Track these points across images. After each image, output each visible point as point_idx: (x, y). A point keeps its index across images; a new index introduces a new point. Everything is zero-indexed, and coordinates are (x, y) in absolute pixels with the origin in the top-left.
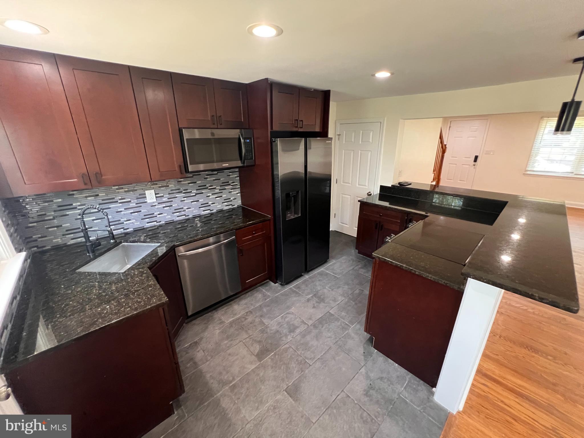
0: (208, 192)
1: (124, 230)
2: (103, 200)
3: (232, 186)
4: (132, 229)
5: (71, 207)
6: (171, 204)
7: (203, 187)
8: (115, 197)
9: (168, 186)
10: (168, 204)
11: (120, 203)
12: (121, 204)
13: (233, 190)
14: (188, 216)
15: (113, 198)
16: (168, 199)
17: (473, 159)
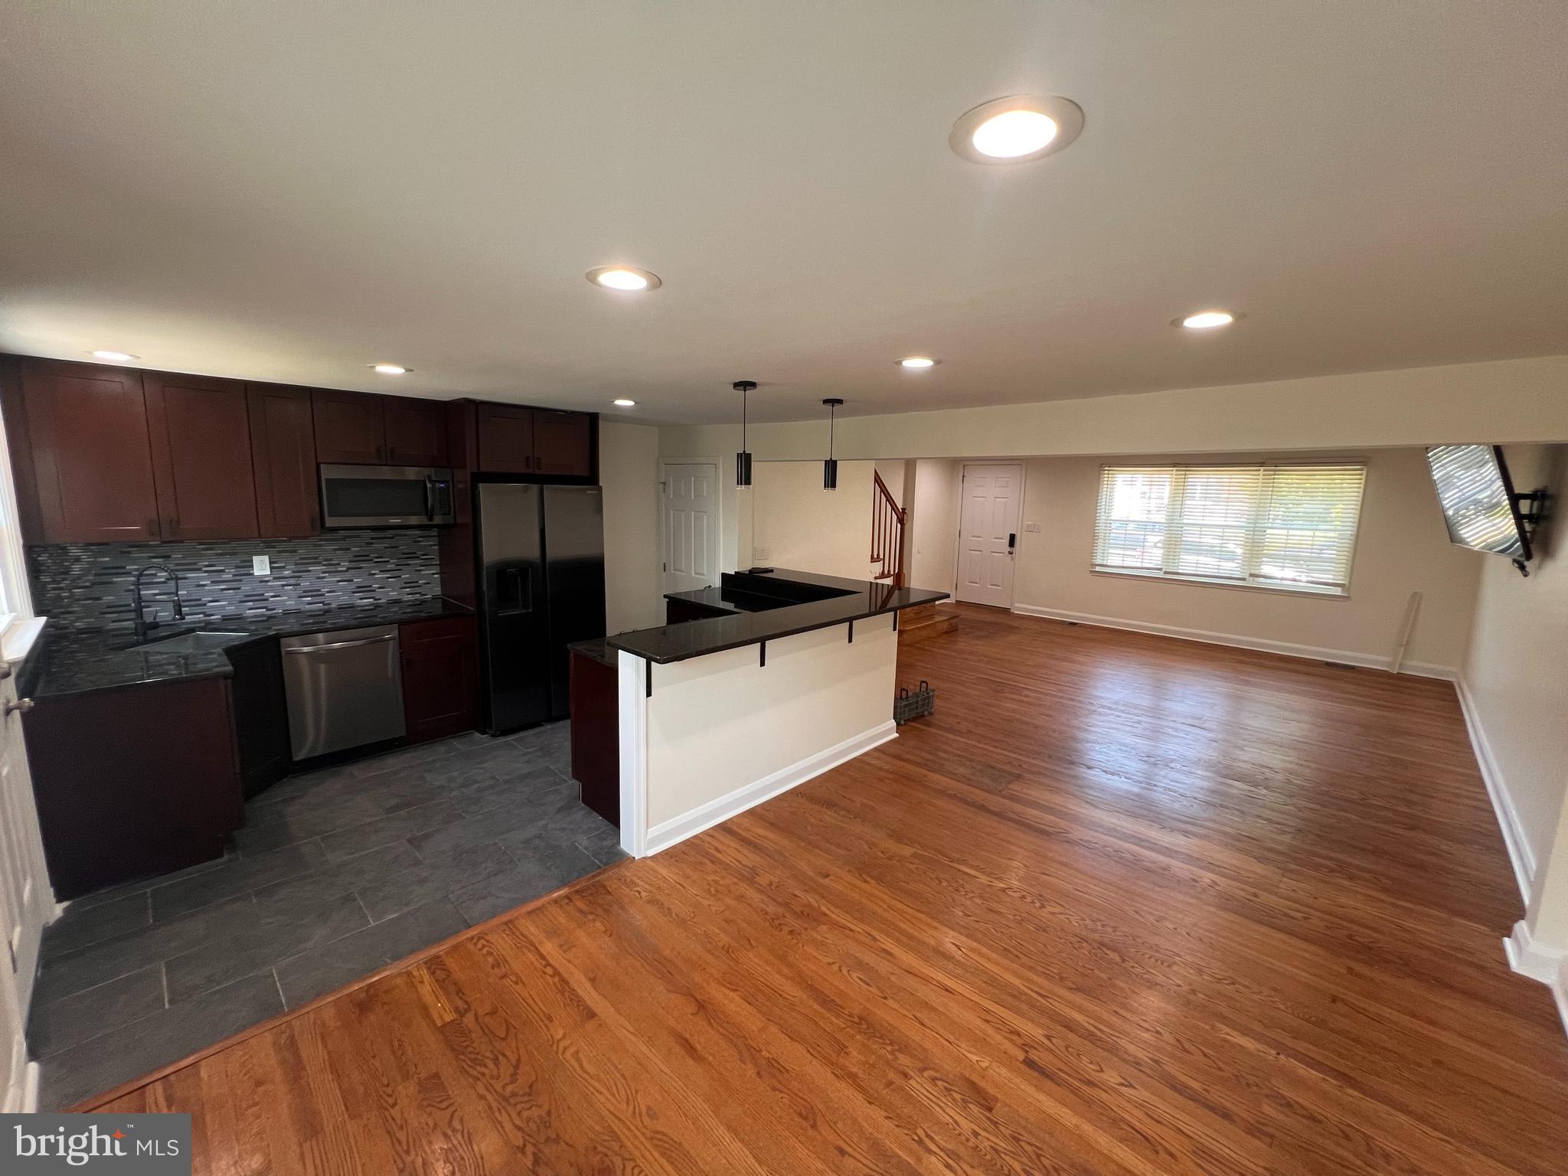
0: (372, 568)
1: (205, 616)
2: (177, 565)
3: (422, 561)
4: (220, 617)
5: (123, 571)
6: (298, 582)
7: (363, 557)
8: (197, 561)
9: (295, 552)
10: (292, 581)
11: (206, 572)
12: (206, 574)
13: (423, 568)
14: (330, 604)
15: (195, 564)
16: (294, 572)
17: (1007, 541)
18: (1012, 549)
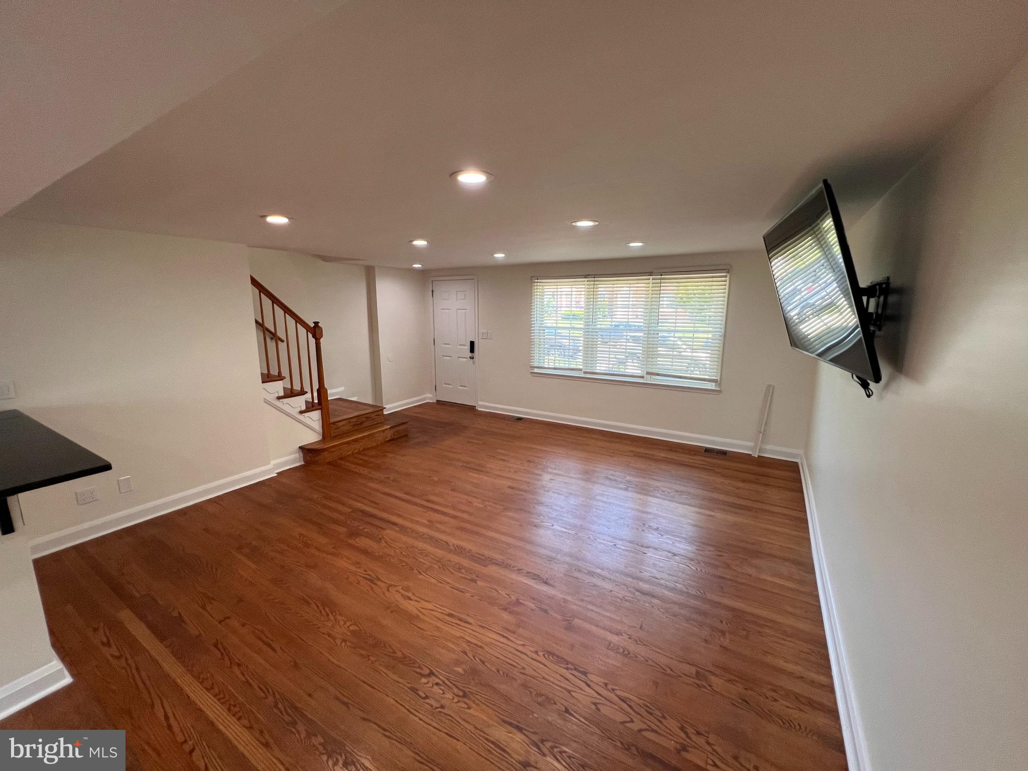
17: (468, 347)
18: (473, 354)
